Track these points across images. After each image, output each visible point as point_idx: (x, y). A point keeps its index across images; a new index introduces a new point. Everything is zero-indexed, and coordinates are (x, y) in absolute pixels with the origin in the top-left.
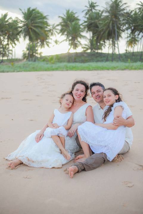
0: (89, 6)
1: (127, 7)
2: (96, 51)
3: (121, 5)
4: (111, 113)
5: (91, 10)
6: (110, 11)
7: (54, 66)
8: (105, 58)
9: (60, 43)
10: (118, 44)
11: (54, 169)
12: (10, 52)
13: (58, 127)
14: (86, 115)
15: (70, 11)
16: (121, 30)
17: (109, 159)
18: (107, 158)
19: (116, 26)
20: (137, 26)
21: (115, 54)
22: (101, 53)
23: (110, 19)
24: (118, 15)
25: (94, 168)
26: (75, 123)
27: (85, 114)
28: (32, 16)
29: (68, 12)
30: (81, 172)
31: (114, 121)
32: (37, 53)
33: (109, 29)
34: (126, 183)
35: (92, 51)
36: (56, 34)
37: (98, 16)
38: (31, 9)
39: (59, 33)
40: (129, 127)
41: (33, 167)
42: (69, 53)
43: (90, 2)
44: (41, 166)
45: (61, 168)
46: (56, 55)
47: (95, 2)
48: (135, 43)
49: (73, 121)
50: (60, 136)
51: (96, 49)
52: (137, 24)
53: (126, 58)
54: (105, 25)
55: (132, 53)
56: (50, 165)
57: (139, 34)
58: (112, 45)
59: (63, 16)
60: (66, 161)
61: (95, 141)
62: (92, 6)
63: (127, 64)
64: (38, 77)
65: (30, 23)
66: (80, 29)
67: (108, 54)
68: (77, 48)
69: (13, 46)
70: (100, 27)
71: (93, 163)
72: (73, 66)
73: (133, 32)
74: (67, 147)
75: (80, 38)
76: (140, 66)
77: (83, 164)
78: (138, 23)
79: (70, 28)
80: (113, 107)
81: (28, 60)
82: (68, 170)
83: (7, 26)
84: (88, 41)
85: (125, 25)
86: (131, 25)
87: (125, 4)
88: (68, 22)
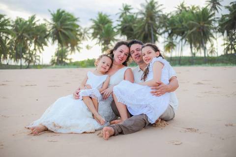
0: (123, 9)
1: (163, 9)
3: (156, 7)
5: (125, 13)
6: (146, 13)
11: (85, 134)
12: (38, 58)
13: (91, 88)
14: (124, 79)
15: (103, 14)
16: (157, 33)
19: (152, 29)
20: (174, 29)
23: (145, 22)
24: (154, 18)
27: (123, 76)
28: (61, 18)
29: (100, 15)
32: (67, 59)
33: (144, 32)
34: (173, 142)
36: (88, 39)
37: (132, 19)
38: (61, 11)
39: (90, 38)
43: (125, 6)
44: (70, 131)
47: (129, 5)
48: (173, 48)
50: (93, 97)
52: (174, 27)
54: (140, 28)
56: (81, 130)
57: (176, 38)
62: (127, 9)
65: (59, 25)
69: (40, 52)
70: (135, 30)
71: (132, 125)
73: (170, 35)
77: (120, 126)
78: (175, 25)
79: (103, 31)
83: (34, 29)
85: (162, 28)
86: (168, 28)
87: (162, 5)
88: (101, 25)
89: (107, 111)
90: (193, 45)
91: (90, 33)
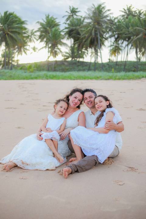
0: (70, 12)
1: (110, 14)
2: (78, 60)
3: (104, 12)
4: (103, 118)
5: (72, 16)
6: (93, 18)
7: (34, 75)
8: (87, 68)
9: (39, 50)
10: (100, 52)
11: (48, 171)
13: (52, 131)
14: (78, 121)
15: (50, 17)
16: (104, 38)
17: (100, 162)
18: (99, 160)
19: (99, 34)
20: (121, 34)
21: (98, 63)
22: (83, 62)
23: (92, 27)
24: (101, 22)
25: (87, 170)
26: (67, 128)
27: (77, 119)
28: (9, 20)
29: (48, 17)
30: (74, 173)
31: (105, 125)
32: (14, 61)
33: (91, 37)
34: (117, 182)
35: (73, 59)
36: (35, 40)
37: (80, 22)
38: (8, 13)
39: (37, 40)
40: (119, 132)
41: (28, 169)
42: (49, 61)
43: (72, 8)
44: (36, 168)
45: (55, 170)
46: (35, 63)
47: (76, 8)
48: (118, 52)
49: (65, 126)
50: (53, 139)
51: (77, 58)
52: (121, 32)
53: (109, 67)
54: (88, 32)
55: (115, 62)
56: (44, 168)
57: (122, 43)
58: (94, 54)
59: (42, 22)
60: (59, 164)
61: (87, 144)
62: (74, 11)
63: (111, 74)
64: (20, 86)
65: (7, 28)
66: (61, 36)
67: (91, 63)
68: (57, 57)
70: (82, 34)
71: (85, 165)
72: (53, 75)
73: (117, 40)
74: (59, 151)
75: (61, 45)
76: (125, 76)
77: (76, 166)
78: (122, 30)
79: (50, 34)
80: (105, 112)
81: (4, 67)
82: (62, 171)
84: (69, 49)
85: (108, 32)
86: (115, 33)
87: (109, 10)
88: (48, 28)
89: (65, 149)
90: (138, 50)
91: (38, 35)
